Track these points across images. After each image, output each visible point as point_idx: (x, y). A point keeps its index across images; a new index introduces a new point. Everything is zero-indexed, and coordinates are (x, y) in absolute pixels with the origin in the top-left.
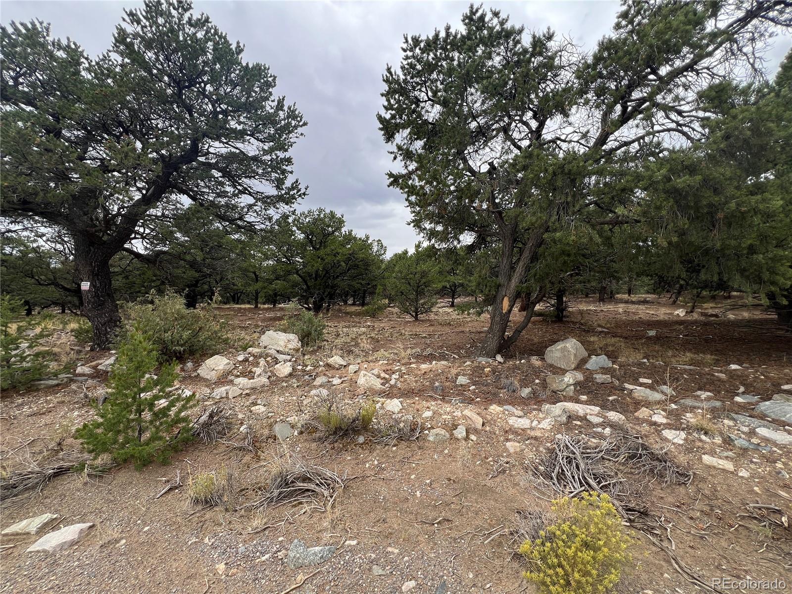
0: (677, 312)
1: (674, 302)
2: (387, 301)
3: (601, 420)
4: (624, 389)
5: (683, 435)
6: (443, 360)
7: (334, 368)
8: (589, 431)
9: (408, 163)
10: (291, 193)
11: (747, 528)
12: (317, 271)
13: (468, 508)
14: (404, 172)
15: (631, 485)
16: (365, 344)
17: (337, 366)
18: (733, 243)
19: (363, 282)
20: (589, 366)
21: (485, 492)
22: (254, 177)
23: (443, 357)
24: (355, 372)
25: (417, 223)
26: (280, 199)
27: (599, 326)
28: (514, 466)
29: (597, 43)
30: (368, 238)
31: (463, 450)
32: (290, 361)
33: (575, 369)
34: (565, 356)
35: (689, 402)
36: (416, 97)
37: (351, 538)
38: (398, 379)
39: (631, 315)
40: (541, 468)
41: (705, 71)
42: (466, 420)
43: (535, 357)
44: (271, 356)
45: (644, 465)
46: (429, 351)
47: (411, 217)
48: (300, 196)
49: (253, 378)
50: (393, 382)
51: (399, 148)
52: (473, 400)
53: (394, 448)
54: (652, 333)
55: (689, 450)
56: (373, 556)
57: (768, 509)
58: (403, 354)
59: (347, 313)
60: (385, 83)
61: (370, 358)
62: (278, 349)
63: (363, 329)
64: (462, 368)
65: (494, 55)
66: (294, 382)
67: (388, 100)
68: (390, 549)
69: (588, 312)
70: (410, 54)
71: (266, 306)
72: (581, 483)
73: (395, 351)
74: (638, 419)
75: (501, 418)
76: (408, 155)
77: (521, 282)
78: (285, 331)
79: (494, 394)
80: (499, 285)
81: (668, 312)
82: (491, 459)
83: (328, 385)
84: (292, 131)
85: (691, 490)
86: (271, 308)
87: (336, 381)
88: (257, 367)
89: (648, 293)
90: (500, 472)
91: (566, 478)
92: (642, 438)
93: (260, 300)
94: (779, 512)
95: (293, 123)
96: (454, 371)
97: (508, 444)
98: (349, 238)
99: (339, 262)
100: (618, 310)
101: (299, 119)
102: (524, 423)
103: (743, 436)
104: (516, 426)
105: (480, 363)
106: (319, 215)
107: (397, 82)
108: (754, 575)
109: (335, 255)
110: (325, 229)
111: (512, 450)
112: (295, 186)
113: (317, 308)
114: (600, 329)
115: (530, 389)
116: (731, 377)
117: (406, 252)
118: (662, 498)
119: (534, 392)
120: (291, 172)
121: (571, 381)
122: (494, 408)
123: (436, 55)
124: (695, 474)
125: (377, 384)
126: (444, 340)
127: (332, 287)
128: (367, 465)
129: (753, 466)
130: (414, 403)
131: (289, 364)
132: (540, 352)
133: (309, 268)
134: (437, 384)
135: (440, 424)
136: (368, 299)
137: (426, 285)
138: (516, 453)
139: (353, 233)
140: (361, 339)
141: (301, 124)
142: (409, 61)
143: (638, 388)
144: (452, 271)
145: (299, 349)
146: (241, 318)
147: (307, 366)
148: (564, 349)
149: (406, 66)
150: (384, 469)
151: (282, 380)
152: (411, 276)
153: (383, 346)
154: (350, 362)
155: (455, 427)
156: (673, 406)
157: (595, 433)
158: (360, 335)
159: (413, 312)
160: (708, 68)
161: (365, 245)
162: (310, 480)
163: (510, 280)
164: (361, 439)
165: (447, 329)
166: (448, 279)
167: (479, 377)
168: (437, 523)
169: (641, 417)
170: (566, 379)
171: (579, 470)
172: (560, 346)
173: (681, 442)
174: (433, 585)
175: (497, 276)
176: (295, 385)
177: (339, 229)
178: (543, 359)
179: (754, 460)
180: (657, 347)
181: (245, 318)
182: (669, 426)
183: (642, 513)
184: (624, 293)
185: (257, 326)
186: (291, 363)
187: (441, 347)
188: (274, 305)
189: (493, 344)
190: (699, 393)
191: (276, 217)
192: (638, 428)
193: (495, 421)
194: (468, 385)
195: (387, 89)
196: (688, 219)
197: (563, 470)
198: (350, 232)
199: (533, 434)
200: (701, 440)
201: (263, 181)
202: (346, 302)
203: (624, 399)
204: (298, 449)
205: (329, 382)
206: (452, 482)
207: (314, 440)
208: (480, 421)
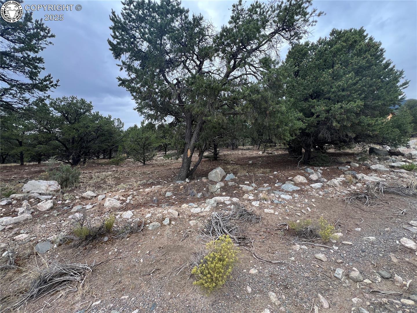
0: (259, 153)
1: (259, 148)
2: (126, 155)
3: (230, 202)
4: (239, 187)
5: (258, 202)
6: (159, 185)
7: (87, 199)
8: (226, 208)
9: (130, 73)
10: (45, 83)
11: (277, 234)
12: (73, 138)
13: (169, 260)
14: (129, 78)
15: (240, 228)
16: (110, 181)
17: (89, 197)
18: (272, 123)
19: (109, 144)
20: (226, 179)
21: (178, 248)
22: (8, 68)
23: (159, 183)
24: (103, 199)
25: (140, 110)
26: (35, 86)
27: (232, 161)
28: (193, 232)
29: (221, 27)
30: (110, 117)
31: (168, 231)
32: (51, 199)
33: (221, 181)
34: (216, 175)
35: (261, 189)
36: (133, 35)
37: (96, 300)
38: (131, 199)
39: (244, 155)
40: (205, 230)
41: (263, 51)
42: (170, 215)
43: (204, 178)
44: (34, 198)
45: (245, 218)
46: (151, 181)
47: (136, 105)
48: (52, 86)
49: (17, 215)
50: (128, 201)
51: (124, 63)
52: (174, 203)
53: (128, 239)
54: (250, 162)
55: (260, 208)
56: (111, 305)
57: (283, 224)
58: (135, 185)
59: (98, 164)
60: (111, 21)
61: (114, 190)
62: (40, 192)
63: (110, 173)
64: (169, 188)
65: (175, 21)
66: (55, 213)
67: (114, 32)
68: (123, 297)
69: (228, 155)
70: (128, 7)
71: (32, 163)
72: (221, 232)
73: (130, 183)
74: (244, 199)
75: (187, 210)
76: (130, 68)
77: (196, 141)
78: (46, 179)
79: (185, 198)
80: (186, 143)
81: (257, 153)
82: (182, 231)
83: (83, 210)
84: (41, 39)
85: (261, 224)
86: (36, 165)
87: (89, 207)
88: (20, 207)
89: (250, 145)
90: (186, 237)
91: (215, 232)
92: (244, 207)
93: (25, 159)
94: (286, 225)
95: (42, 33)
96: (164, 190)
97: (190, 222)
98: (97, 117)
99: (90, 132)
100: (238, 153)
101: (47, 31)
102: (198, 210)
103: (277, 199)
104: (194, 212)
105: (178, 184)
106: (72, 101)
107: (120, 22)
108: (278, 251)
109: (87, 128)
110: (78, 111)
111: (192, 225)
112: (48, 78)
113: (75, 163)
114: (232, 162)
115: (201, 193)
116: (274, 177)
117: (136, 126)
118: (251, 230)
119: (203, 195)
120: (43, 69)
121: (219, 187)
122: (185, 206)
123: (143, 12)
124: (262, 217)
125: (118, 204)
126: (160, 174)
127: (86, 148)
128: (110, 253)
129: (279, 210)
130: (141, 211)
131: (50, 201)
132: (206, 175)
133: (66, 136)
134: (155, 198)
135: (155, 220)
136: (113, 154)
137: (149, 144)
138: (194, 225)
139: (100, 114)
140: (108, 179)
141: (49, 35)
142: (127, 11)
143: (244, 186)
144: (164, 137)
145: (59, 190)
146: (6, 174)
147: (65, 201)
148: (216, 172)
149: (125, 14)
150: (121, 253)
151: (44, 212)
152: (139, 140)
153: (122, 182)
154: (99, 193)
155: (164, 219)
156: (256, 191)
157: (228, 208)
158: (108, 176)
159: (143, 160)
160: (264, 50)
161: (108, 121)
162: (65, 274)
163: (191, 141)
164: (106, 239)
165: (162, 168)
166: (162, 141)
167: (177, 191)
168: (152, 273)
169: (245, 198)
170: (217, 186)
171: (220, 227)
172: (214, 171)
173: (258, 206)
174: (148, 307)
175: (184, 139)
176: (56, 215)
177: (89, 110)
178: (207, 178)
179: (280, 207)
180: (252, 168)
181: (10, 173)
182: (254, 200)
183: (243, 239)
184: (241, 146)
185: (22, 178)
186: (51, 201)
187: (158, 178)
188: (39, 163)
189: (184, 173)
190: (264, 185)
191: (32, 100)
192: (243, 203)
193: (184, 212)
194: (171, 196)
195: (113, 25)
196: (258, 113)
197: (214, 229)
198: (98, 113)
199: (202, 214)
200: (264, 203)
201: (17, 72)
202: (98, 157)
203: (239, 191)
204: (57, 256)
205: (83, 208)
206: (161, 248)
207: (71, 247)
208: (177, 213)
